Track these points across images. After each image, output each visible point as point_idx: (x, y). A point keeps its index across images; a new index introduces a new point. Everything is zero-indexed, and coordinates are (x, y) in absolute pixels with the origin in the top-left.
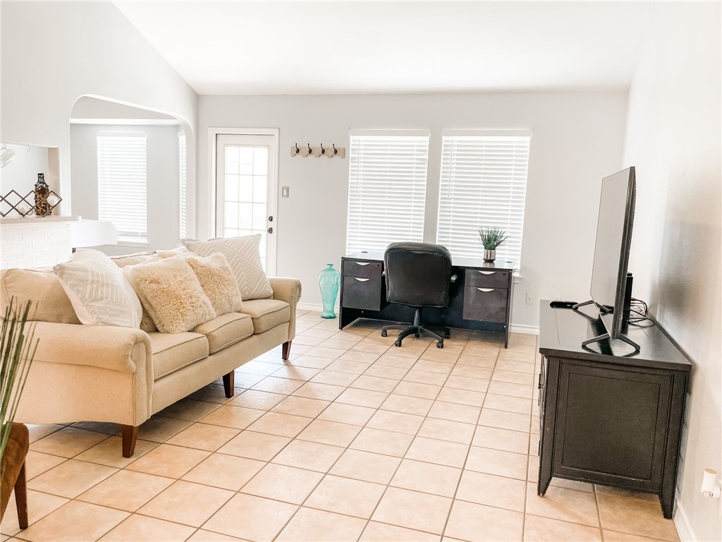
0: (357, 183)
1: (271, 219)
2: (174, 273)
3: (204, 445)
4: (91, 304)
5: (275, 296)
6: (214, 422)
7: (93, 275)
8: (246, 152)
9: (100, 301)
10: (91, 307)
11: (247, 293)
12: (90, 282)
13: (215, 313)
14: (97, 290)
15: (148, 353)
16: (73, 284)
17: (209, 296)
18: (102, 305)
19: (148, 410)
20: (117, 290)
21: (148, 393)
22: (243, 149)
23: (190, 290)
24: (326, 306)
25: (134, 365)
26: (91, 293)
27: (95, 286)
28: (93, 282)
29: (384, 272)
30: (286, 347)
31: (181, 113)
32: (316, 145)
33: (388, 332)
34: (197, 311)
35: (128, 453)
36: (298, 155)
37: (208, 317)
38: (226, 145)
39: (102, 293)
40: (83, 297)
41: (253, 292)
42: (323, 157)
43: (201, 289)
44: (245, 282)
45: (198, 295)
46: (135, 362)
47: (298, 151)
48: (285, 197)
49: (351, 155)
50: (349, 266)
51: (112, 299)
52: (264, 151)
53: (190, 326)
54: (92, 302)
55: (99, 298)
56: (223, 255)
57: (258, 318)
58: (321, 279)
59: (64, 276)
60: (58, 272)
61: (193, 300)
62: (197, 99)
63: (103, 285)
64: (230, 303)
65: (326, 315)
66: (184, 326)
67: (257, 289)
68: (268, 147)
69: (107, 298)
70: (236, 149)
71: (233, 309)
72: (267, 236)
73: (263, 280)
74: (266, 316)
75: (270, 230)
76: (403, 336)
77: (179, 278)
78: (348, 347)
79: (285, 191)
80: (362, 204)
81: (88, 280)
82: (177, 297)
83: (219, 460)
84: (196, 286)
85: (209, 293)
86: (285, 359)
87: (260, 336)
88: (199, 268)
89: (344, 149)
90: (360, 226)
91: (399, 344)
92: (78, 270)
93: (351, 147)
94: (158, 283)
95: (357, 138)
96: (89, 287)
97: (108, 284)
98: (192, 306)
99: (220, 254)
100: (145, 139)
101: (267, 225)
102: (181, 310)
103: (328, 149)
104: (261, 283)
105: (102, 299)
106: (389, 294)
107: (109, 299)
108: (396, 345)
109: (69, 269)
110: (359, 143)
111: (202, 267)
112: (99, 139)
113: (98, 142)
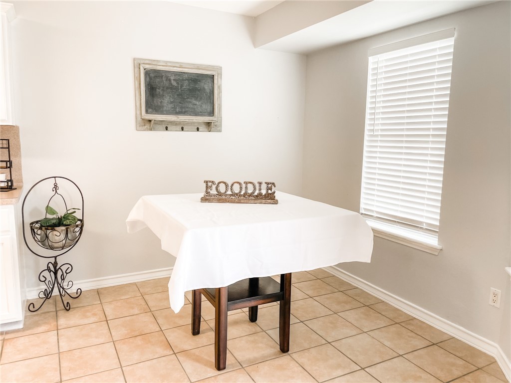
112: (371, 60)
113: (371, 66)
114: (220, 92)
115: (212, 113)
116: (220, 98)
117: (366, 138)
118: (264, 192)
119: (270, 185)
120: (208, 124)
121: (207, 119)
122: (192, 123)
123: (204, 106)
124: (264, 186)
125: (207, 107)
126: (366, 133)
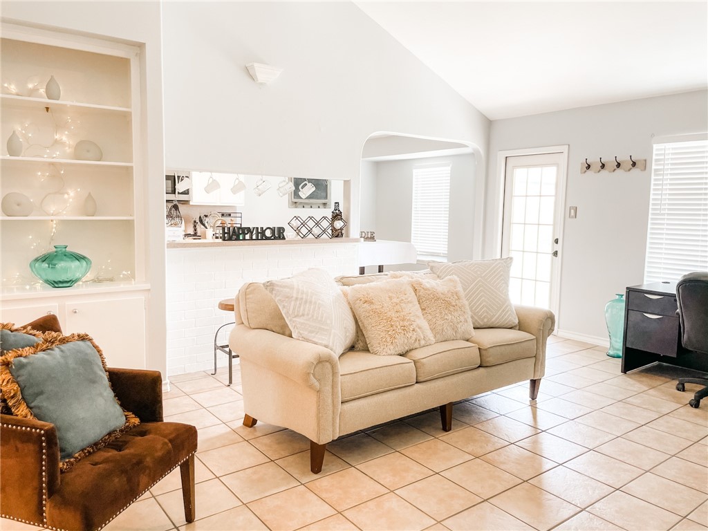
0: (661, 200)
1: (557, 241)
2: (390, 295)
3: (387, 479)
4: (294, 319)
5: (521, 327)
6: (415, 456)
7: (298, 292)
8: (535, 172)
9: (302, 317)
10: (294, 322)
11: (486, 320)
12: (294, 298)
13: (432, 339)
14: (300, 307)
15: (334, 373)
16: (280, 300)
17: (429, 321)
18: (302, 321)
19: (333, 431)
20: (319, 308)
21: (333, 412)
22: (532, 170)
23: (403, 313)
24: (613, 341)
25: (317, 384)
26: (294, 309)
27: (298, 303)
28: (297, 299)
29: (678, 310)
30: (534, 384)
31: (473, 142)
32: (609, 159)
33: (687, 386)
34: (409, 335)
35: (316, 468)
36: (589, 172)
37: (423, 342)
38: (514, 167)
39: (304, 310)
40: (288, 312)
41: (493, 320)
42: (619, 171)
43: (419, 313)
44: (485, 308)
45: (412, 319)
46: (319, 380)
47: (589, 167)
48: (572, 217)
49: (654, 167)
50: (635, 299)
51: (313, 316)
52: (553, 169)
53: (401, 349)
54: (295, 317)
55: (301, 314)
56: (458, 279)
57: (486, 350)
58: (607, 311)
59: (274, 292)
60: (269, 288)
61: (406, 323)
62: (489, 125)
63: (306, 302)
64: (455, 330)
65: (611, 353)
66: (391, 349)
67: (498, 318)
68: (557, 165)
69: (308, 315)
70: (525, 170)
71: (459, 336)
72: (552, 258)
73: (507, 306)
74: (498, 348)
75: (555, 254)
76: (701, 395)
77: (395, 300)
78: (620, 397)
79: (572, 211)
80: (667, 224)
81: (292, 297)
82: (390, 319)
83: (392, 503)
84: (415, 309)
85: (430, 317)
86: (533, 399)
87: (489, 369)
88: (422, 290)
89: (645, 161)
90: (664, 251)
91: (696, 404)
92: (285, 287)
93: (654, 157)
94: (372, 303)
95: (662, 146)
96: (293, 303)
97: (311, 302)
98: (404, 330)
99: (455, 277)
100: (449, 168)
101: (553, 248)
102: (390, 333)
103: (623, 162)
104: (503, 311)
105: (303, 315)
106: (685, 338)
107: (310, 316)
108: (692, 406)
109: (277, 285)
110: (665, 153)
111: (426, 290)
112: (415, 171)
113: (414, 174)
114: (330, 185)
115: (326, 197)
116: (330, 189)
117: (413, 212)
118: (369, 236)
119: (372, 233)
120: (325, 204)
121: (324, 201)
122: (316, 204)
123: (322, 194)
124: (369, 234)
125: (324, 194)
126: (413, 209)
